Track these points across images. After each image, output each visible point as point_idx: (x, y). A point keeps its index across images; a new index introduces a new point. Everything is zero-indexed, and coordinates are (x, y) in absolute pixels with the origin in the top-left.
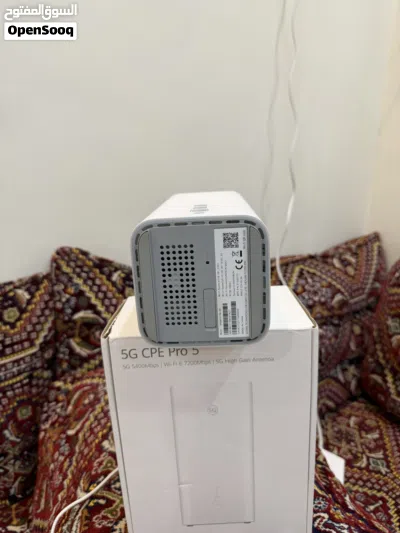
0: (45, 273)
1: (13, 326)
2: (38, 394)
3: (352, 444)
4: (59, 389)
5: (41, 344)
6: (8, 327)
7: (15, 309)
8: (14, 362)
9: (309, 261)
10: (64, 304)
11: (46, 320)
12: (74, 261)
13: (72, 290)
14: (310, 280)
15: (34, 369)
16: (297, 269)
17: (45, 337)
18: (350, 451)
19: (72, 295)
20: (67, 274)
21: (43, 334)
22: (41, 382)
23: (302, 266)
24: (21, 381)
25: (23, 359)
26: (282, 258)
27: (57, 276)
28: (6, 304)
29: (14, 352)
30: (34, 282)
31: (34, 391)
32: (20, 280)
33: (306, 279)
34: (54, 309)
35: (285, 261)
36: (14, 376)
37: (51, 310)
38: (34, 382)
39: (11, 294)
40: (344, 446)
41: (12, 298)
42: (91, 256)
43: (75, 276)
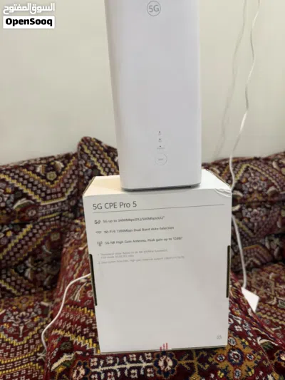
0: (74, 152)
1: (52, 182)
2: (65, 226)
3: (268, 289)
4: (77, 224)
5: (68, 196)
6: (49, 183)
7: (54, 173)
8: (51, 205)
9: (254, 162)
10: (84, 173)
11: (73, 182)
12: (93, 147)
13: (89, 164)
14: (252, 175)
15: (63, 211)
16: (244, 166)
17: (72, 192)
18: (266, 293)
19: (89, 168)
20: (87, 154)
21: (70, 190)
22: (67, 219)
23: (248, 165)
24: (54, 217)
25: (57, 203)
26: (234, 158)
27: (81, 155)
28: (49, 169)
29: (51, 199)
30: (67, 157)
31: (62, 224)
32: (59, 155)
33: (250, 174)
34: (78, 175)
35: (236, 160)
36: (51, 213)
37: (76, 175)
38: (63, 219)
39: (52, 163)
40: (262, 290)
41: (52, 166)
42: (103, 144)
43: (92, 156)
